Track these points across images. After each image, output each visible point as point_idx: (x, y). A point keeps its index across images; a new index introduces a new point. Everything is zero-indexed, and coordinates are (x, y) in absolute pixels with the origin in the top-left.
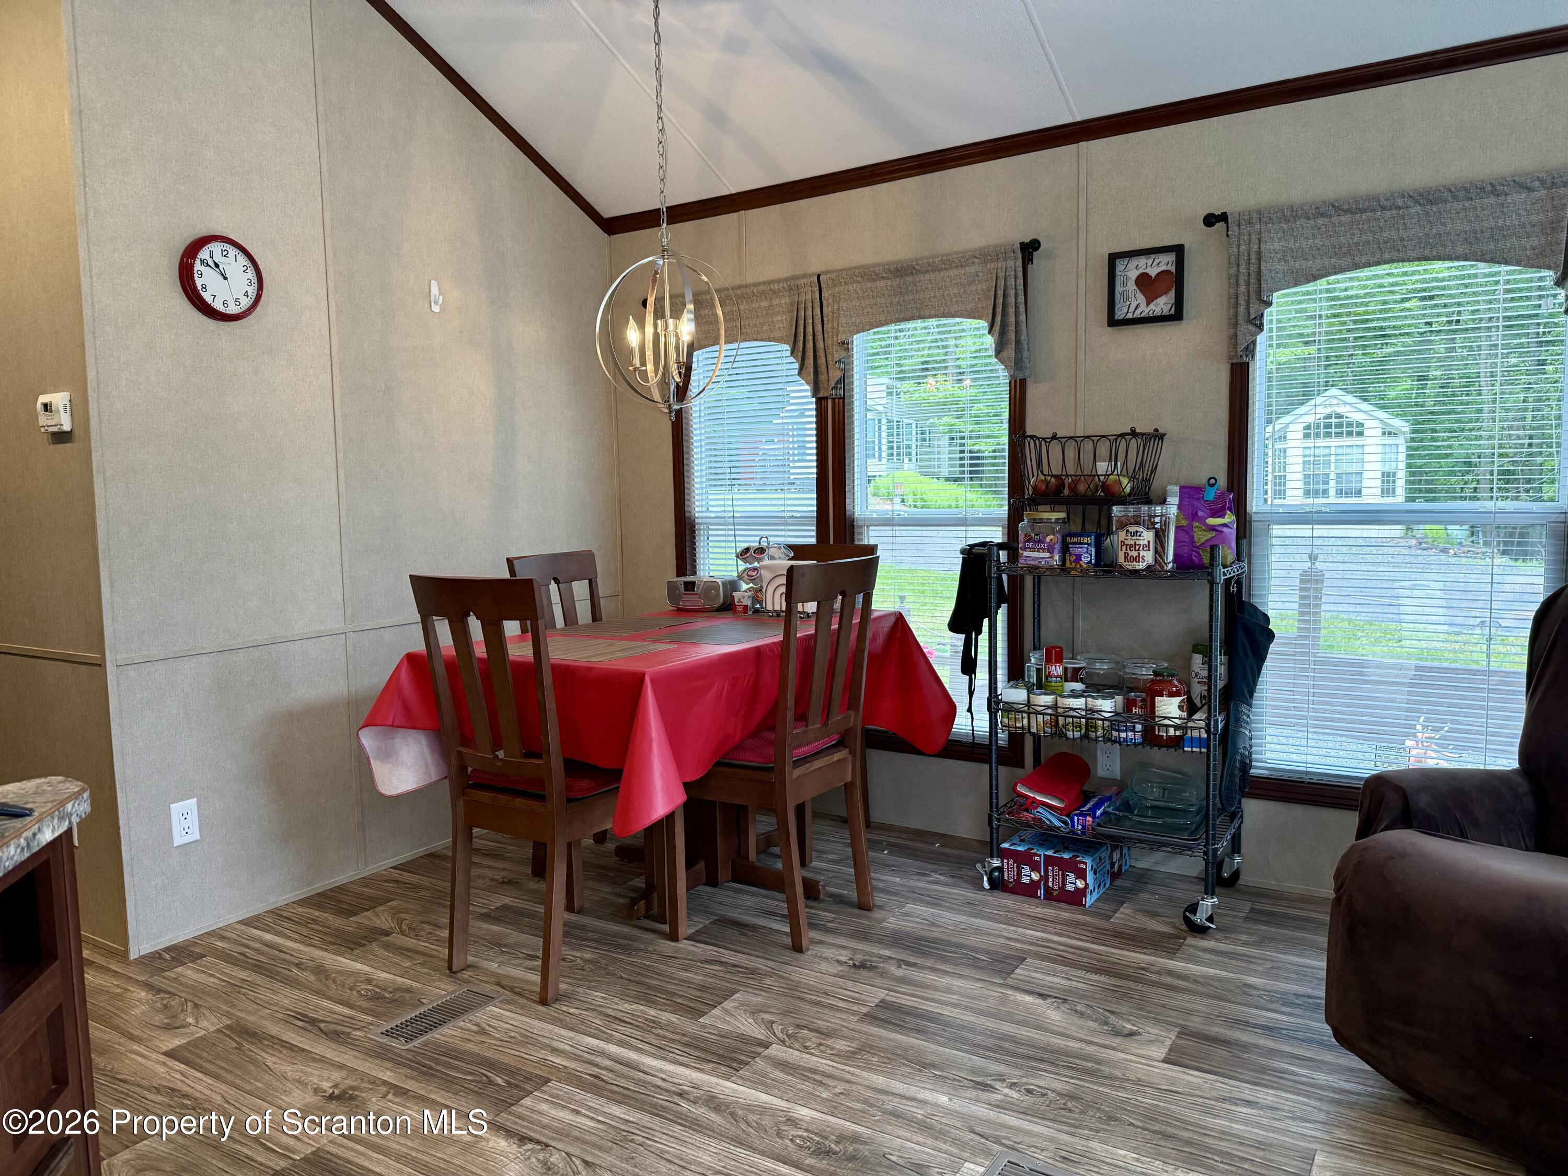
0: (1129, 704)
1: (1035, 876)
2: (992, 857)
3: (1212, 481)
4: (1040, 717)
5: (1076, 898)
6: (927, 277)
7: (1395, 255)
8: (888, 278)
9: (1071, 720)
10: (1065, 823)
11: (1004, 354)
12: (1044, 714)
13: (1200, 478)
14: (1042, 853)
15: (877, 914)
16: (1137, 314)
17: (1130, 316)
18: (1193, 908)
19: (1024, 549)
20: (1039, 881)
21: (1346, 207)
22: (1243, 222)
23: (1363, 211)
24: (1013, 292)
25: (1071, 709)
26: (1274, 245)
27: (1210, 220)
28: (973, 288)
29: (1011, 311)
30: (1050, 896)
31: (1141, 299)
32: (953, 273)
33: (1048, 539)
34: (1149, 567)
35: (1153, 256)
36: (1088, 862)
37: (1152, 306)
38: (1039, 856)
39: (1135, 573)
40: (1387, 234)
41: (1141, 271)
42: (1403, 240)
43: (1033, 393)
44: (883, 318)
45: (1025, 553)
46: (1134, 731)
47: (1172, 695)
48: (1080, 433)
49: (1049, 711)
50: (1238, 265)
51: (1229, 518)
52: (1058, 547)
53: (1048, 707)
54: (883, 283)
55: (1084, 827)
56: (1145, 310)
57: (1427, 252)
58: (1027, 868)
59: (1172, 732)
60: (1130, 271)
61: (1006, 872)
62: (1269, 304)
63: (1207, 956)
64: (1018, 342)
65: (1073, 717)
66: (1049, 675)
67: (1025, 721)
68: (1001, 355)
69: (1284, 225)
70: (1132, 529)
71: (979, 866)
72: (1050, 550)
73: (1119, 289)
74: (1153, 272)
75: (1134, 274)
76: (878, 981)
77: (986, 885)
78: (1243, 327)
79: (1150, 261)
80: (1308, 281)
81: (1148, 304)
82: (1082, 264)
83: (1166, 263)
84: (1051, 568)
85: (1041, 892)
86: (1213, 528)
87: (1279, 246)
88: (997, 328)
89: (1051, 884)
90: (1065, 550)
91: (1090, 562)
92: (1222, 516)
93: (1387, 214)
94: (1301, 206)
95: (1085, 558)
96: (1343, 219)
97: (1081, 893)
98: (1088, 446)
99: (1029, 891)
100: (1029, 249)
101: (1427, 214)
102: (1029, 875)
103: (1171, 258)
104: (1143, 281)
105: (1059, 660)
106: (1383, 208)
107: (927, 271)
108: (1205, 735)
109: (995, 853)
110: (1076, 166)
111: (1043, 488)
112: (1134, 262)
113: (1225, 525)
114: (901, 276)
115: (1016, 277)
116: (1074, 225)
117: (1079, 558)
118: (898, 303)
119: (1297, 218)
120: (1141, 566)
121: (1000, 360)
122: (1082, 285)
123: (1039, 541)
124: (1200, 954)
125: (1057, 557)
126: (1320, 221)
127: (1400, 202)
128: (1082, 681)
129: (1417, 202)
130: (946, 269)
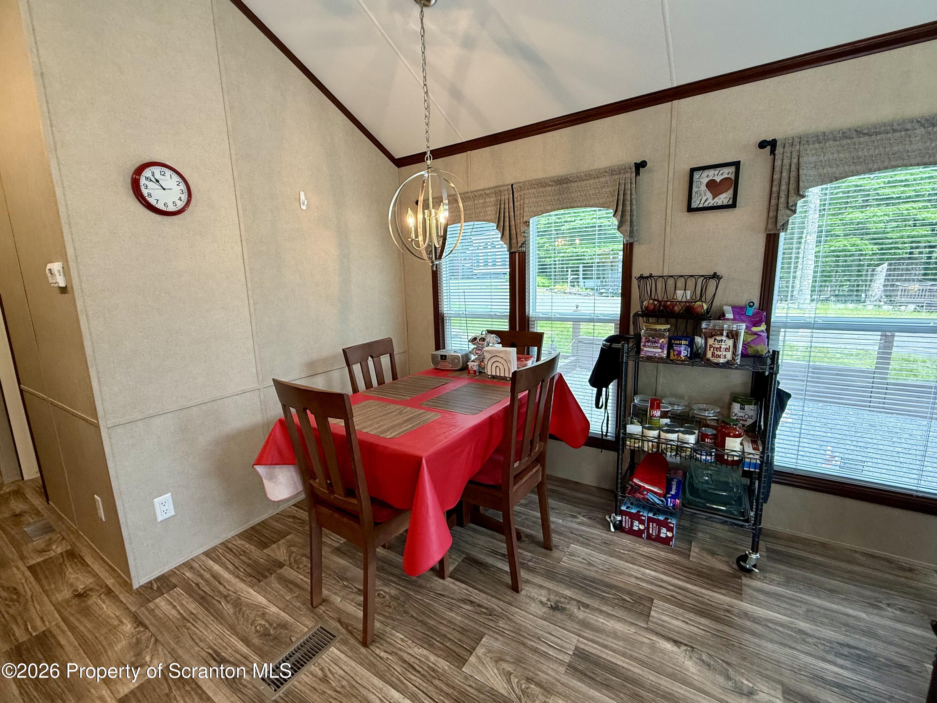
0: (703, 438)
1: (642, 527)
3: (751, 304)
5: (666, 541)
6: (576, 184)
7: (900, 162)
10: (662, 501)
11: (623, 228)
14: (646, 514)
15: (556, 554)
16: (706, 205)
17: (701, 206)
18: (745, 558)
19: (645, 346)
20: (644, 529)
21: (865, 131)
22: (787, 145)
23: (877, 134)
24: (629, 192)
25: (671, 441)
26: (808, 159)
27: (762, 145)
28: (604, 190)
29: (628, 203)
30: (649, 537)
31: (709, 195)
32: (592, 181)
33: (661, 341)
34: (728, 362)
35: (719, 169)
36: (673, 522)
37: (716, 199)
38: (645, 517)
39: (717, 365)
40: (896, 149)
41: (711, 178)
42: (908, 151)
43: (637, 251)
44: (549, 208)
45: (645, 349)
46: (711, 455)
47: (736, 436)
48: (665, 274)
49: (656, 440)
50: (781, 173)
51: (763, 327)
52: (666, 346)
53: (656, 438)
54: (549, 188)
55: (674, 505)
56: (711, 202)
57: (926, 160)
58: (637, 522)
59: (736, 458)
60: (703, 178)
61: (624, 523)
62: (803, 196)
64: (631, 221)
65: (671, 445)
66: (653, 416)
67: (640, 444)
68: (621, 229)
69: (817, 146)
70: (719, 338)
71: (607, 518)
72: (662, 347)
73: (695, 189)
74: (718, 179)
75: (705, 181)
76: (569, 624)
77: (612, 529)
78: (782, 211)
79: (716, 172)
80: (831, 181)
81: (713, 199)
82: (671, 175)
83: (728, 172)
84: (662, 358)
85: (644, 536)
86: (755, 333)
87: (813, 159)
88: (619, 213)
89: (651, 532)
90: (670, 347)
91: (687, 356)
92: (759, 326)
93: (897, 135)
94: (832, 133)
95: (684, 353)
96: (862, 139)
97: (670, 539)
98: (671, 282)
99: (638, 534)
100: (640, 166)
101: (929, 133)
102: (637, 525)
103: (732, 169)
104: (712, 185)
105: (658, 407)
106: (894, 131)
107: (576, 181)
110: (669, 115)
111: (652, 308)
112: (706, 173)
113: (762, 331)
115: (631, 183)
116: (667, 152)
117: (680, 353)
118: (558, 199)
119: (826, 140)
120: (722, 360)
121: (620, 231)
122: (670, 188)
123: (655, 342)
125: (665, 352)
126: (844, 142)
127: (909, 126)
128: (669, 418)
129: (923, 126)
130: (587, 179)
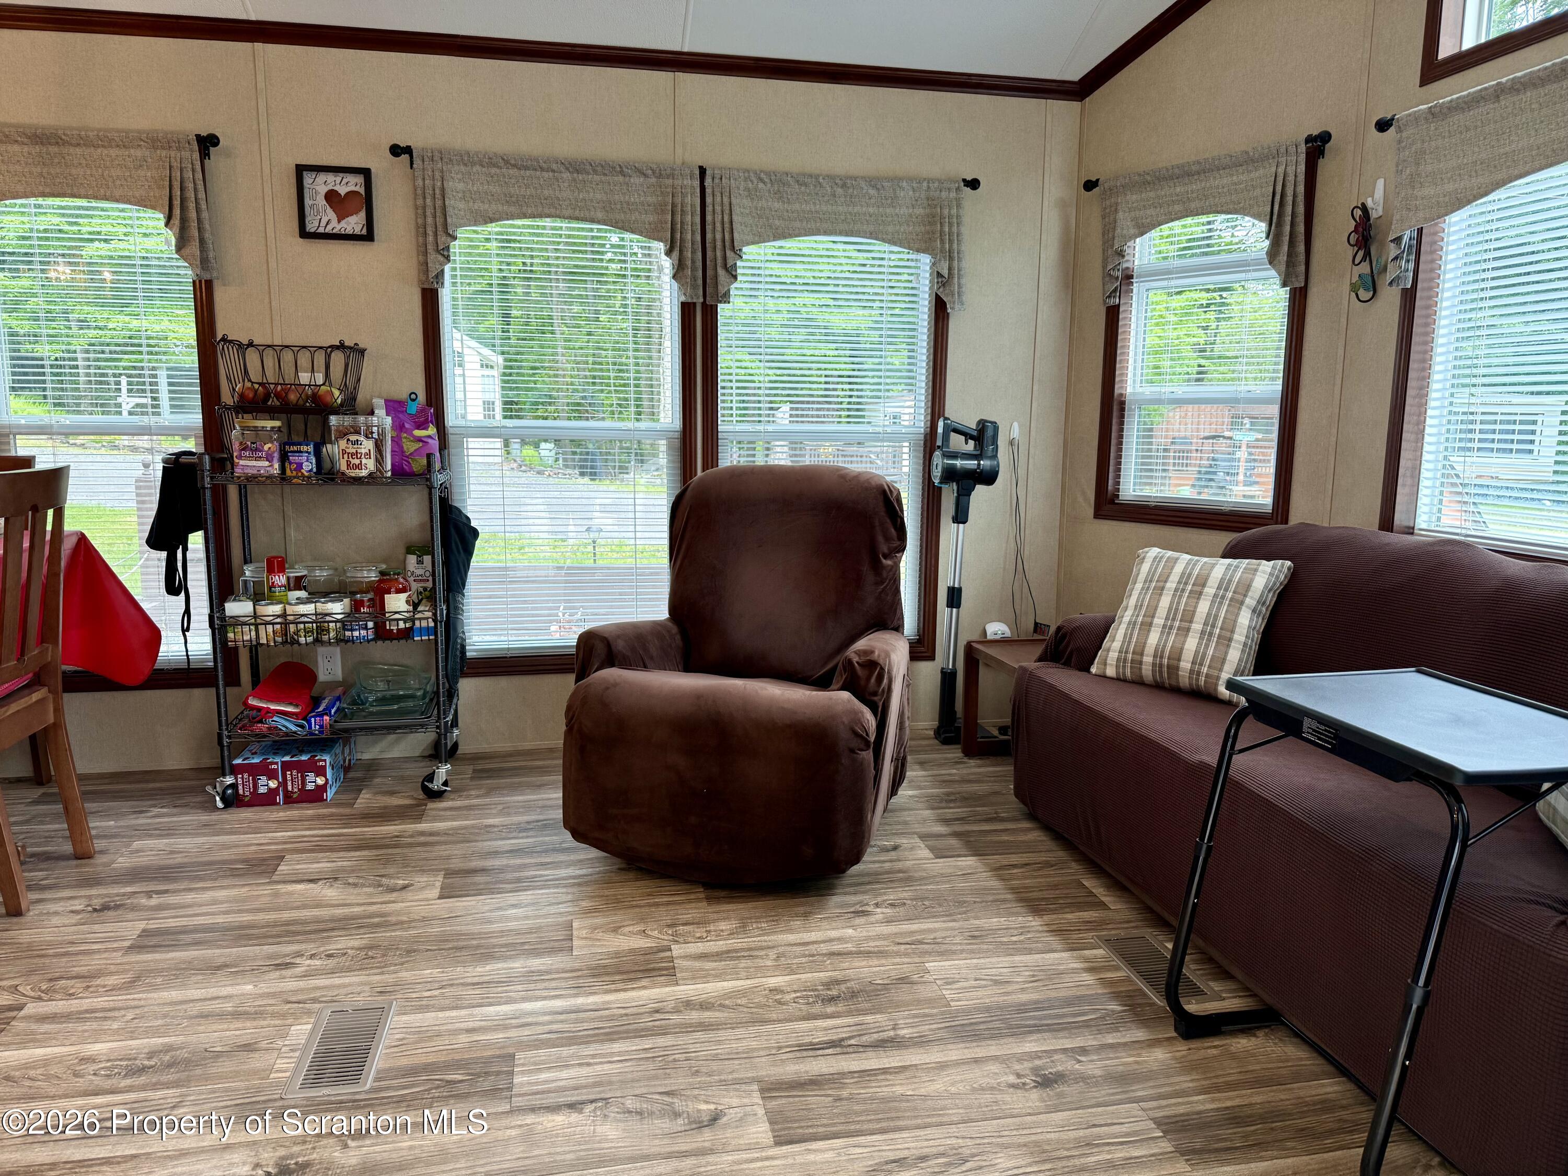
0: (357, 605)
1: (273, 784)
2: (224, 775)
3: (413, 396)
4: (270, 628)
5: (317, 796)
6: (79, 151)
7: (553, 211)
8: (23, 144)
9: (302, 626)
10: (302, 726)
11: (186, 251)
12: (273, 624)
13: (401, 393)
14: (277, 761)
15: (100, 860)
16: (329, 229)
17: (321, 230)
18: (430, 778)
19: (240, 457)
20: (277, 788)
21: (513, 162)
22: (426, 159)
23: (526, 168)
24: (191, 185)
25: (302, 615)
26: (455, 185)
27: (396, 150)
28: (141, 173)
29: (192, 206)
30: (289, 800)
31: (331, 215)
32: (114, 152)
33: (266, 447)
34: (371, 475)
35: (341, 175)
36: (326, 759)
37: (343, 224)
38: (276, 763)
39: (358, 480)
40: (546, 192)
41: (330, 187)
42: (558, 199)
43: (221, 296)
44: (20, 188)
45: (242, 462)
46: (366, 628)
47: (399, 591)
48: (277, 342)
49: (279, 620)
50: (424, 198)
51: (432, 430)
52: (276, 455)
53: (278, 616)
54: (16, 148)
55: (321, 726)
56: (336, 226)
57: (577, 213)
58: (264, 778)
59: (402, 625)
60: (319, 185)
61: (240, 787)
62: (455, 238)
63: (448, 813)
64: (202, 241)
65: (304, 623)
66: (273, 585)
67: (253, 633)
68: (183, 251)
69: (463, 168)
70: (353, 438)
71: (209, 789)
72: (269, 458)
73: (308, 202)
74: (343, 190)
75: (323, 190)
76: (130, 916)
77: (220, 804)
78: (433, 256)
79: (338, 179)
80: (486, 223)
81: (339, 222)
82: (267, 171)
83: (353, 184)
84: (270, 477)
85: (280, 798)
86: (419, 440)
87: (461, 186)
88: (176, 221)
89: (290, 788)
90: (284, 458)
91: (311, 471)
92: (426, 428)
93: (546, 175)
94: (477, 153)
95: (307, 467)
96: (511, 172)
97: (322, 789)
98: (288, 356)
99: (269, 800)
100: (207, 143)
101: (574, 180)
102: (266, 784)
103: (360, 179)
104: (331, 196)
105: (282, 570)
106: (542, 169)
107: (78, 145)
108: (432, 624)
109: (227, 771)
110: (252, 66)
111: (251, 395)
112: (322, 177)
113: (430, 437)
114: (42, 143)
115: (193, 170)
116: (255, 127)
117: (300, 466)
118: (41, 175)
119: (473, 164)
120: (364, 473)
121: (182, 256)
122: (268, 191)
123: (257, 450)
124: (442, 813)
125: (276, 466)
126: (493, 170)
127: (554, 166)
128: (305, 588)
129: (567, 169)
130: (103, 146)
